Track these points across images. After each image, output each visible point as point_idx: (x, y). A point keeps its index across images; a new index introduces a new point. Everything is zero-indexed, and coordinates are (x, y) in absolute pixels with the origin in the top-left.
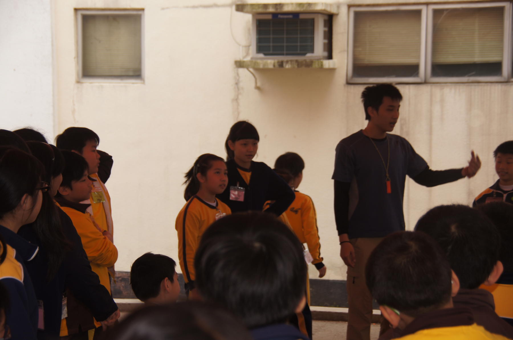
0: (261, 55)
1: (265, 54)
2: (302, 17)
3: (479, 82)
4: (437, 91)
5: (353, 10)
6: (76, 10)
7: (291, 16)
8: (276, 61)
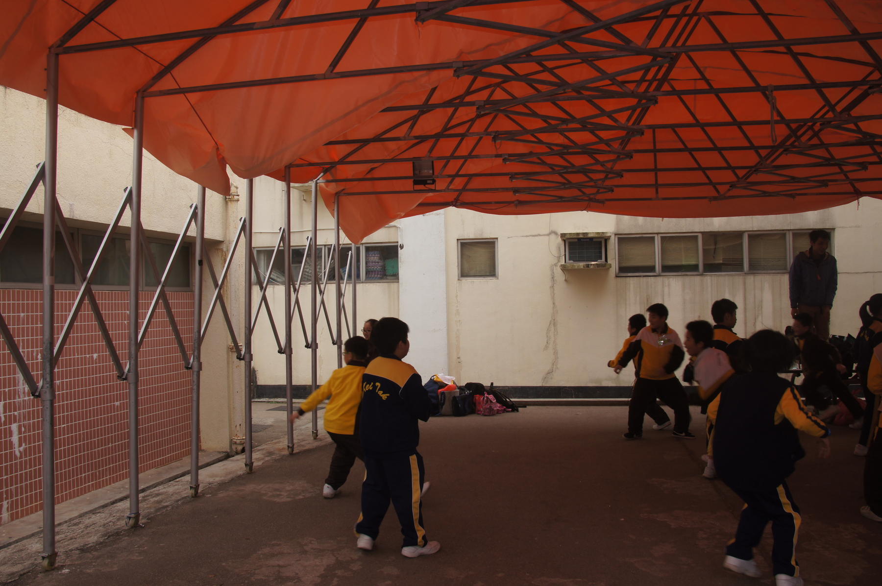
0: (572, 261)
2: (594, 240)
3: (687, 275)
4: (666, 280)
5: (617, 236)
6: (457, 240)
8: (583, 264)
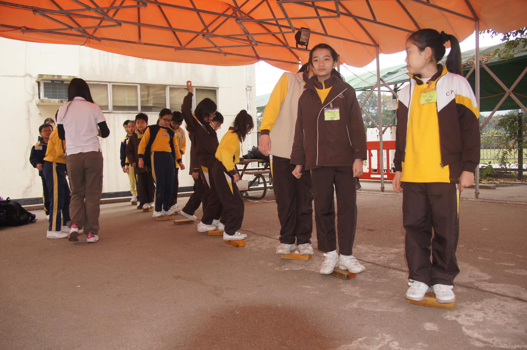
0: (47, 98)
1: (48, 98)
2: (65, 82)
3: (130, 113)
7: (60, 82)
8: (59, 100)
